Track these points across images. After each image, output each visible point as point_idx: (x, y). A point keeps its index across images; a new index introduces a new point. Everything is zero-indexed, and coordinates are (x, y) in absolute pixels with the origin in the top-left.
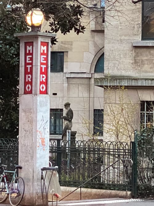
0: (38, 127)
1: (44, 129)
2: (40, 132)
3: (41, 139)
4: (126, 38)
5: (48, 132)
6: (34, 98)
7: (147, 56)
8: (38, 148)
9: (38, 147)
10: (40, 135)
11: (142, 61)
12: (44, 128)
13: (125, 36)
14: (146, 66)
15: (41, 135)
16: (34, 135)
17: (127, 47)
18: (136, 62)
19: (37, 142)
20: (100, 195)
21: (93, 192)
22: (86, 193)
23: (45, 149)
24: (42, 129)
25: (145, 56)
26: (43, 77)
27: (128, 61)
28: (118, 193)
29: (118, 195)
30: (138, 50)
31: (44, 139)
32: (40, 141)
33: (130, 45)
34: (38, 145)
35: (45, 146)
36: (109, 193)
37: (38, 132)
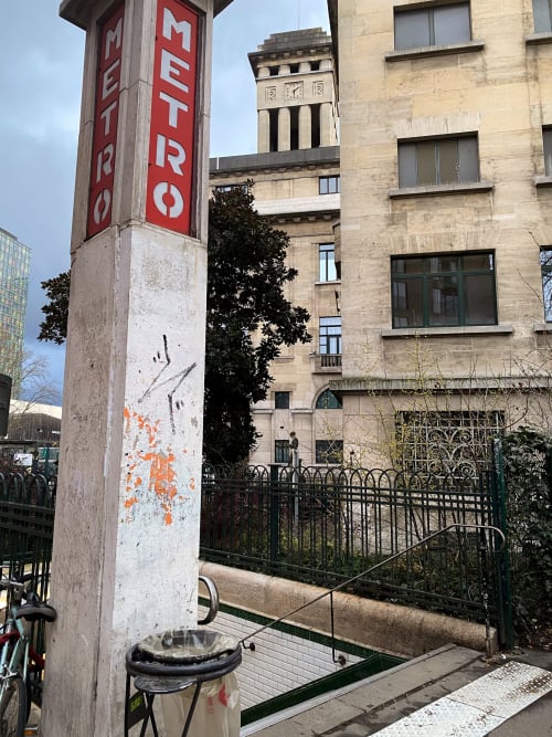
0: (133, 391)
1: (174, 404)
2: (142, 421)
3: (150, 462)
4: (372, 327)
5: (194, 421)
6: (117, 244)
7: (401, 349)
8: (123, 513)
9: (129, 503)
10: (144, 436)
11: (395, 356)
12: (170, 398)
13: (371, 324)
14: (400, 363)
15: (151, 439)
16: (109, 439)
17: (373, 338)
18: (386, 358)
19: (123, 476)
20: (389, 623)
21: (365, 609)
22: (345, 609)
23: (176, 514)
24: (156, 407)
25: (399, 349)
26: (170, 151)
27: (375, 356)
28: (445, 627)
29: (451, 634)
30: (389, 342)
31: (172, 458)
32: (144, 470)
33: (377, 336)
34: (128, 496)
35: (176, 498)
36: (418, 622)
37: (134, 423)
